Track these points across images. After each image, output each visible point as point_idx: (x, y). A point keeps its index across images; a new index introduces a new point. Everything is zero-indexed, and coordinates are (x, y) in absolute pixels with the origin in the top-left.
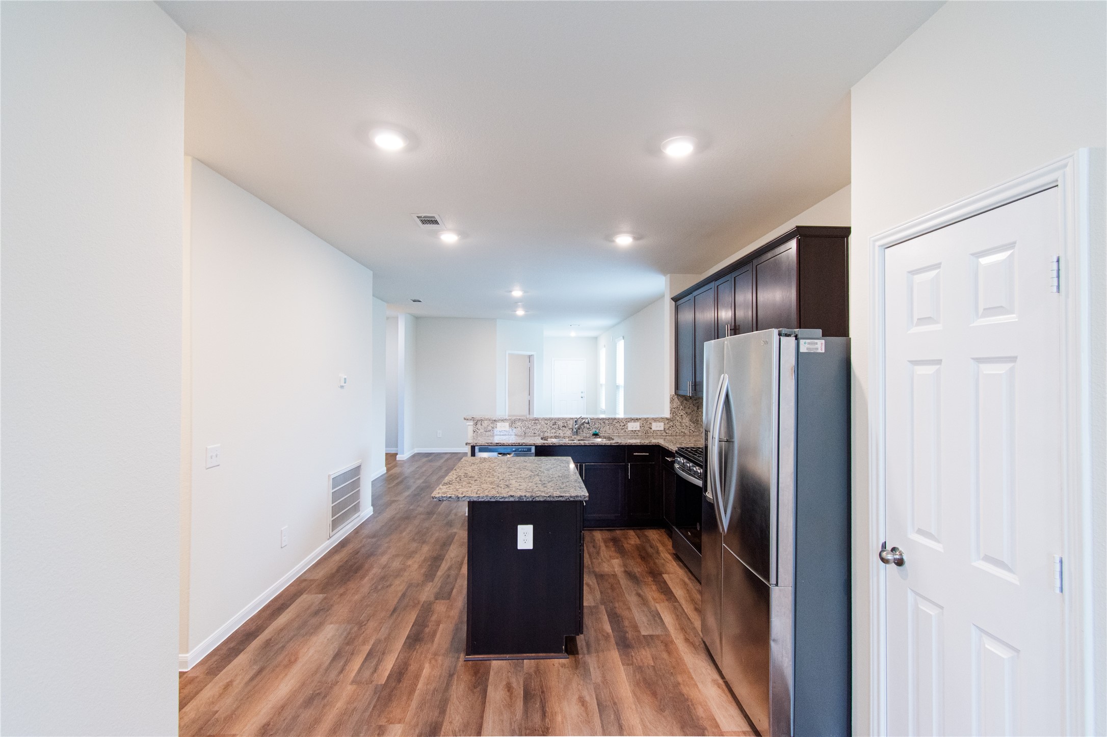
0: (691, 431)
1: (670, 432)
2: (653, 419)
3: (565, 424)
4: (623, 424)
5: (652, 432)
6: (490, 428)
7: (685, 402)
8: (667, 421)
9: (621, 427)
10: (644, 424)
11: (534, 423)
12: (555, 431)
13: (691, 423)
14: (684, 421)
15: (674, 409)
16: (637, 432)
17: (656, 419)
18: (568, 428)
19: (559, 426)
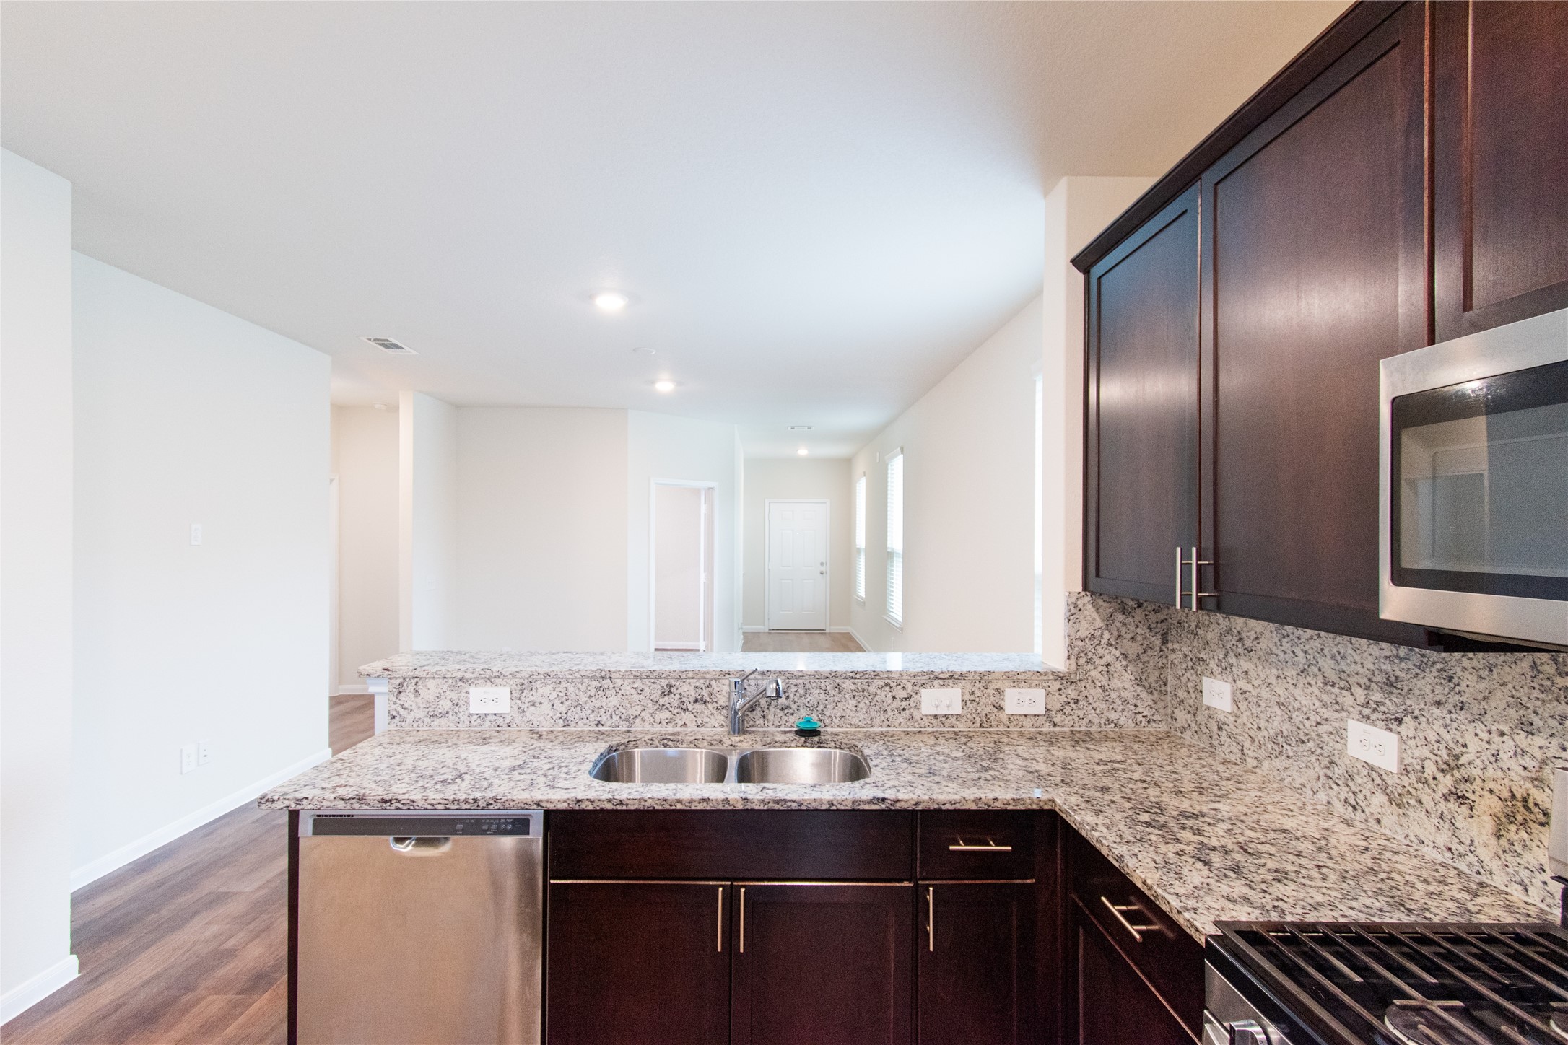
0: (1140, 718)
1: (1067, 721)
2: (1007, 675)
3: (705, 693)
4: (904, 694)
5: (1005, 719)
6: (445, 705)
7: (1121, 617)
8: (1057, 685)
9: (897, 703)
10: (978, 693)
11: (598, 689)
12: (667, 715)
13: (1139, 689)
14: (1116, 683)
15: (1080, 643)
16: (953, 720)
17: (1019, 677)
18: (715, 705)
19: (684, 699)
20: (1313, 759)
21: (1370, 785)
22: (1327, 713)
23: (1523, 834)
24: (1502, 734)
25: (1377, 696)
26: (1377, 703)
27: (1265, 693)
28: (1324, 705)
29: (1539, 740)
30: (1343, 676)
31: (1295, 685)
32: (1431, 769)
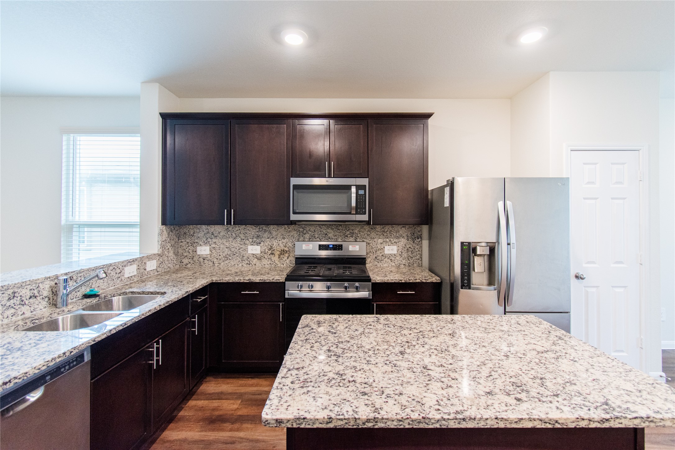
0: (174, 264)
1: (160, 270)
2: (147, 257)
3: (36, 292)
4: (118, 271)
5: (146, 273)
7: (171, 233)
8: (158, 258)
9: (118, 275)
10: (140, 266)
13: (174, 255)
14: (170, 254)
15: (163, 243)
16: (133, 277)
17: (150, 257)
18: (41, 297)
19: (23, 299)
20: (238, 257)
21: (253, 258)
22: (241, 246)
23: (283, 256)
24: (280, 240)
25: (255, 240)
26: (255, 241)
27: (222, 246)
28: (241, 245)
29: (286, 240)
30: (246, 237)
31: (232, 242)
32: (267, 250)
